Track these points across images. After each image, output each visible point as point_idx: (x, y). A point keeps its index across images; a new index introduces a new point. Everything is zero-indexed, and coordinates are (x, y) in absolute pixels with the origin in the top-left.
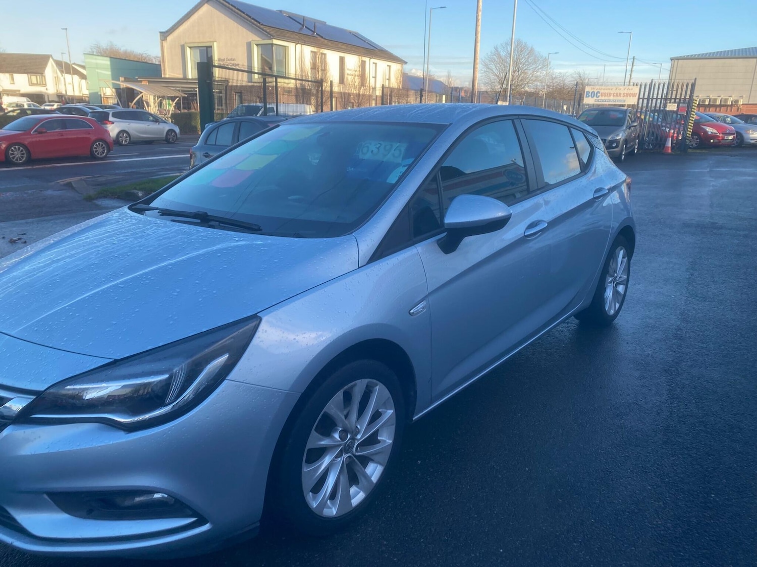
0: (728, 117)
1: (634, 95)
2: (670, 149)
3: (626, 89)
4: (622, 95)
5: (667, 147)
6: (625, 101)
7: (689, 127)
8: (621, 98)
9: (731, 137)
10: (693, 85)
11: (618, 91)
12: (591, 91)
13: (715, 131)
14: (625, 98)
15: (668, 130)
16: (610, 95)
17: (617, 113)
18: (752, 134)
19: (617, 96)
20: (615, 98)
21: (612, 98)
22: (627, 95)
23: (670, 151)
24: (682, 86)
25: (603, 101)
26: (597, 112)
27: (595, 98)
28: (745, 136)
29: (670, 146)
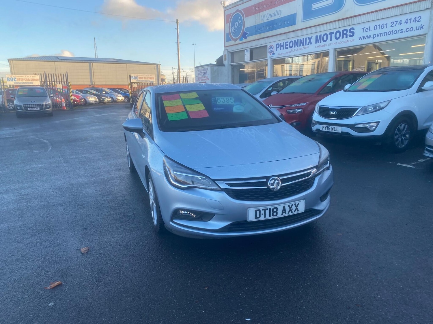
0: (74, 91)
1: (37, 80)
2: (65, 107)
3: (32, 77)
4: (30, 80)
5: (63, 107)
6: (33, 83)
7: (71, 96)
8: (30, 81)
9: (83, 101)
10: (67, 75)
11: (28, 78)
12: (10, 77)
13: (76, 98)
14: (32, 82)
15: (55, 98)
16: (23, 80)
17: (40, 90)
18: (89, 98)
19: (27, 80)
20: (26, 81)
21: (24, 81)
22: (33, 80)
23: (66, 109)
24: (61, 75)
25: (19, 83)
26: (27, 89)
27: (14, 81)
28: (87, 100)
29: (65, 106)
